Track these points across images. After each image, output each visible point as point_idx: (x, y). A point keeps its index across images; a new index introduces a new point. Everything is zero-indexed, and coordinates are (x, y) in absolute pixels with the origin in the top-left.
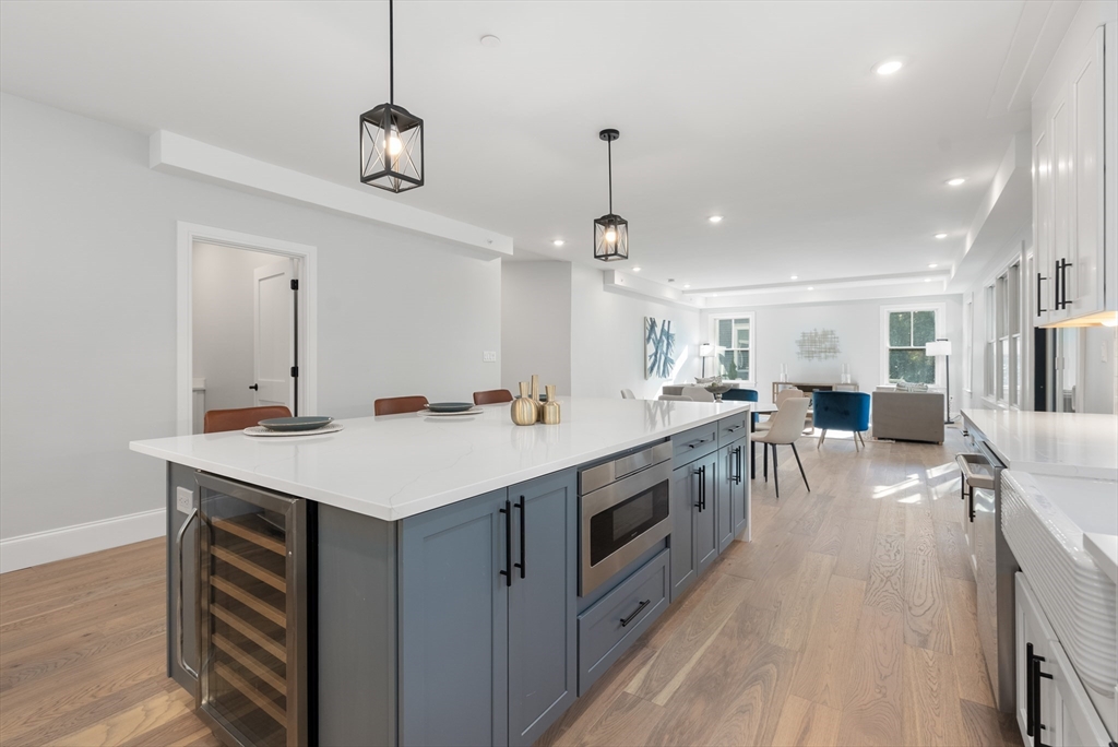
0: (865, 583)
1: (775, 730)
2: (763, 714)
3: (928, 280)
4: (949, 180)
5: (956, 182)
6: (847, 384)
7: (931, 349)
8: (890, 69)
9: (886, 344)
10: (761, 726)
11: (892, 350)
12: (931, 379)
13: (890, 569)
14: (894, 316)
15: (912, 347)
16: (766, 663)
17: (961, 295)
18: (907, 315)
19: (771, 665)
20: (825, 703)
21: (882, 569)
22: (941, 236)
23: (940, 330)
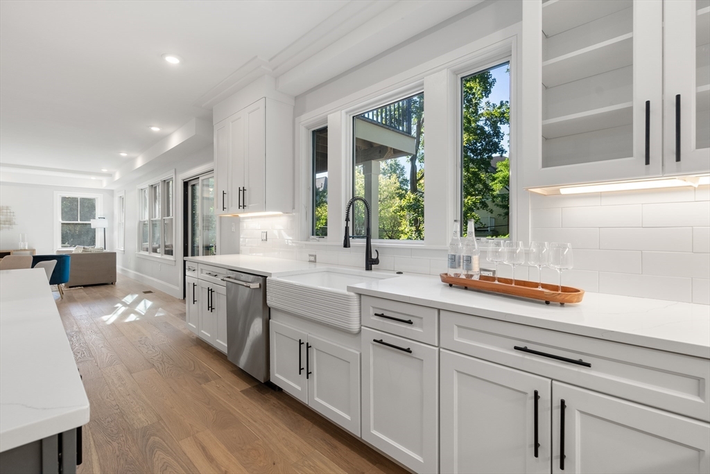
0: (154, 369)
1: (191, 461)
2: (178, 462)
3: (93, 178)
4: (152, 126)
5: (155, 129)
6: (25, 250)
7: (94, 223)
8: (172, 60)
9: (59, 220)
10: (182, 466)
11: (62, 224)
12: (93, 242)
13: (159, 356)
14: (64, 199)
15: (79, 222)
16: (148, 439)
17: (113, 191)
18: (75, 200)
19: (152, 438)
20: (197, 432)
21: (155, 358)
22: (124, 155)
23: (99, 211)
